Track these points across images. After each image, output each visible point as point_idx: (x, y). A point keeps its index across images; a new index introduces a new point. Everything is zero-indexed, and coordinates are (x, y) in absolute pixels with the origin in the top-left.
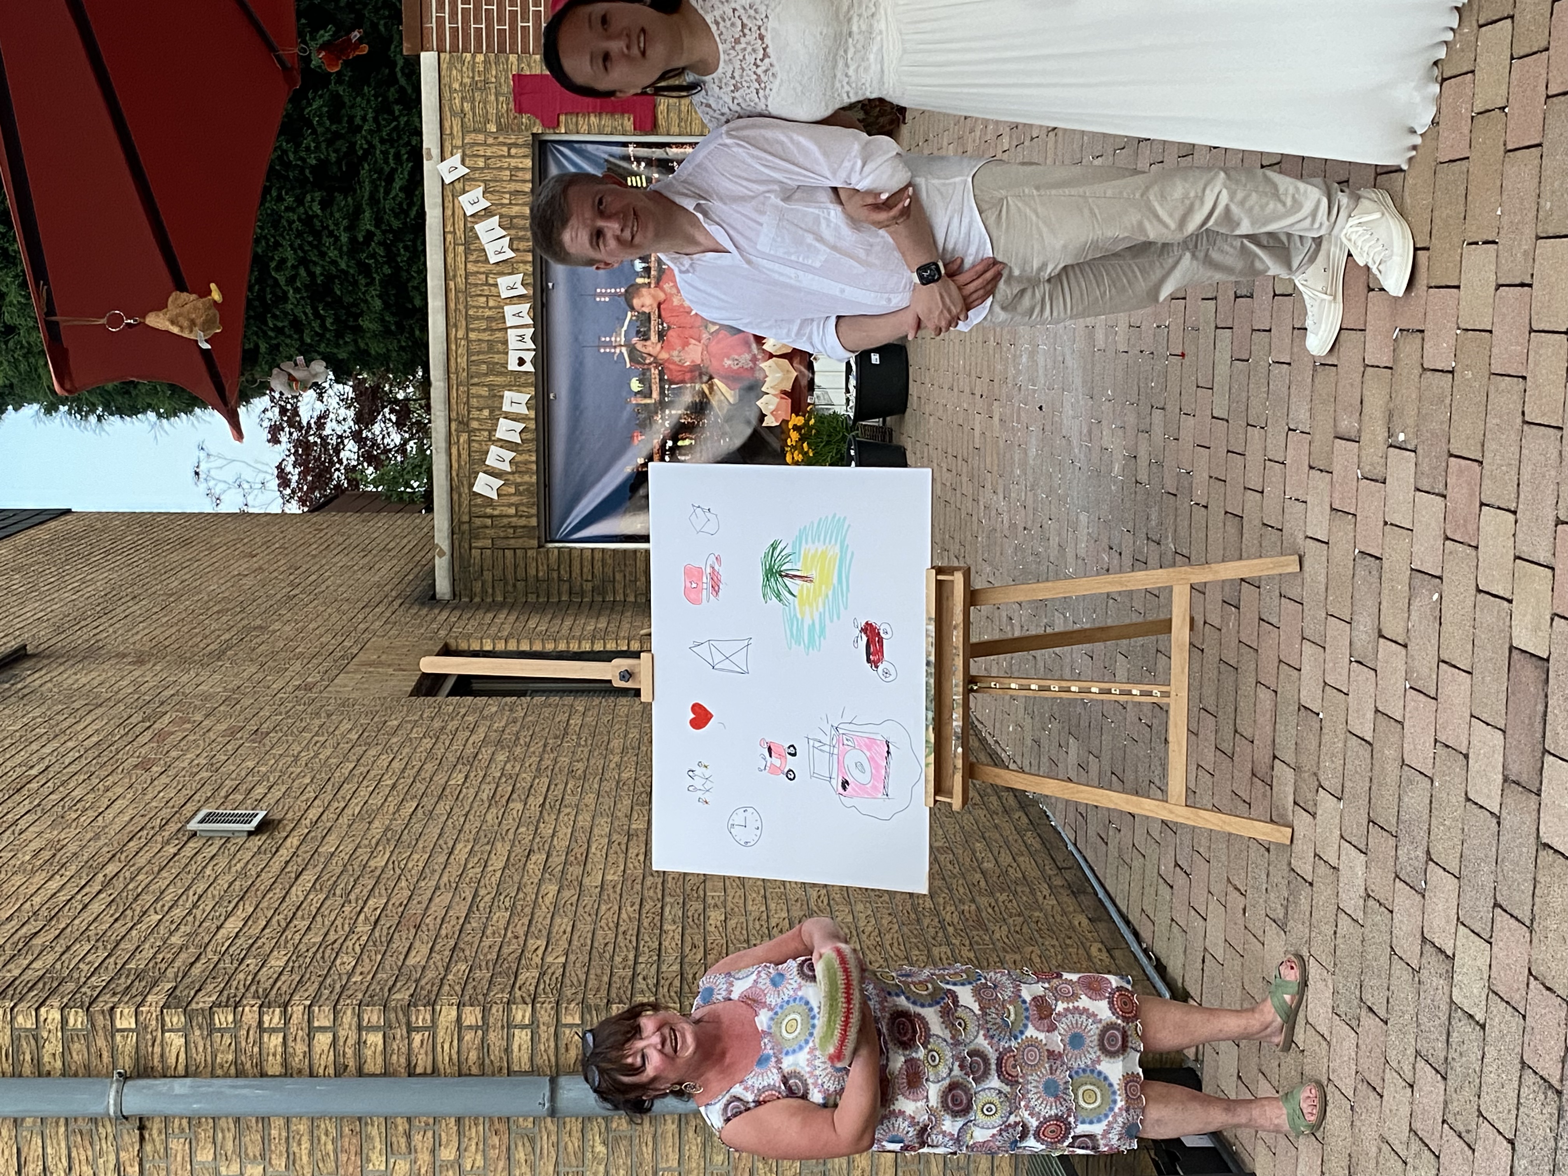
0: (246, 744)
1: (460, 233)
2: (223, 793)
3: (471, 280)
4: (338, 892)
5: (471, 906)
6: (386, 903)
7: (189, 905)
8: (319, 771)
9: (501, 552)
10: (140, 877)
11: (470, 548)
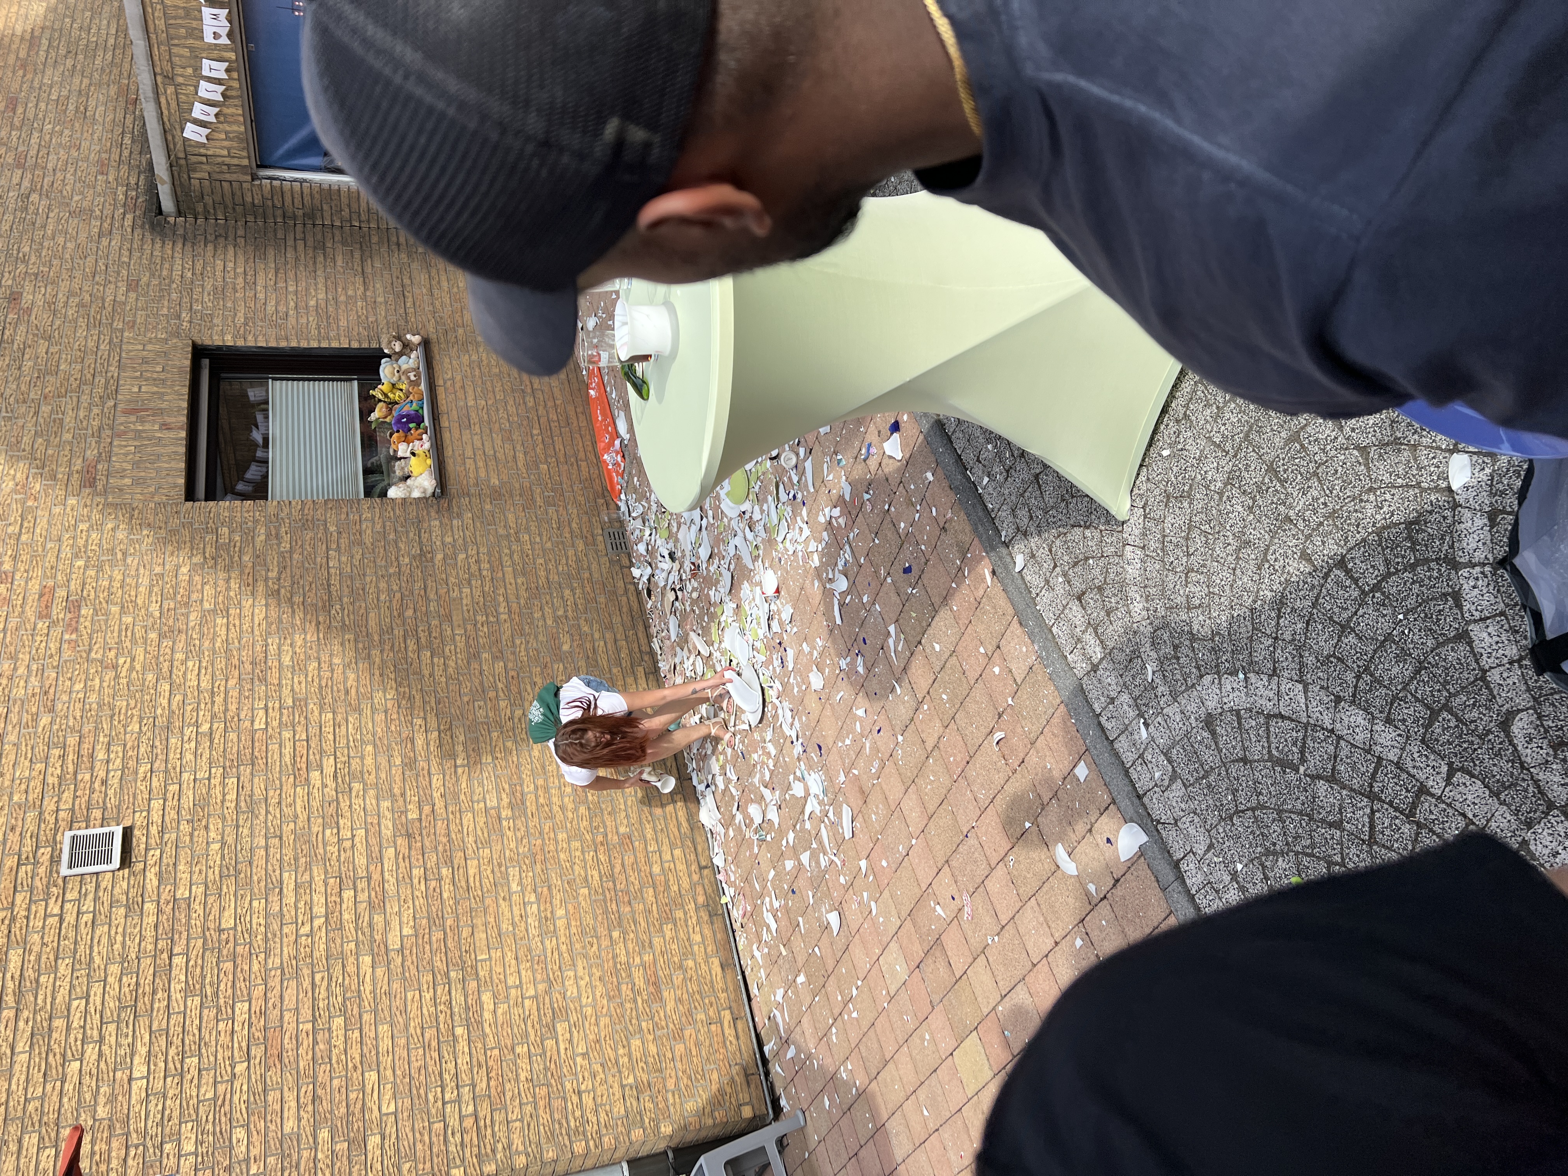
0: (66, 637)
2: (71, 769)
4: (209, 994)
5: (313, 1010)
6: (250, 1010)
7: (95, 1033)
8: (142, 702)
9: (218, 183)
10: (43, 979)
11: (190, 178)
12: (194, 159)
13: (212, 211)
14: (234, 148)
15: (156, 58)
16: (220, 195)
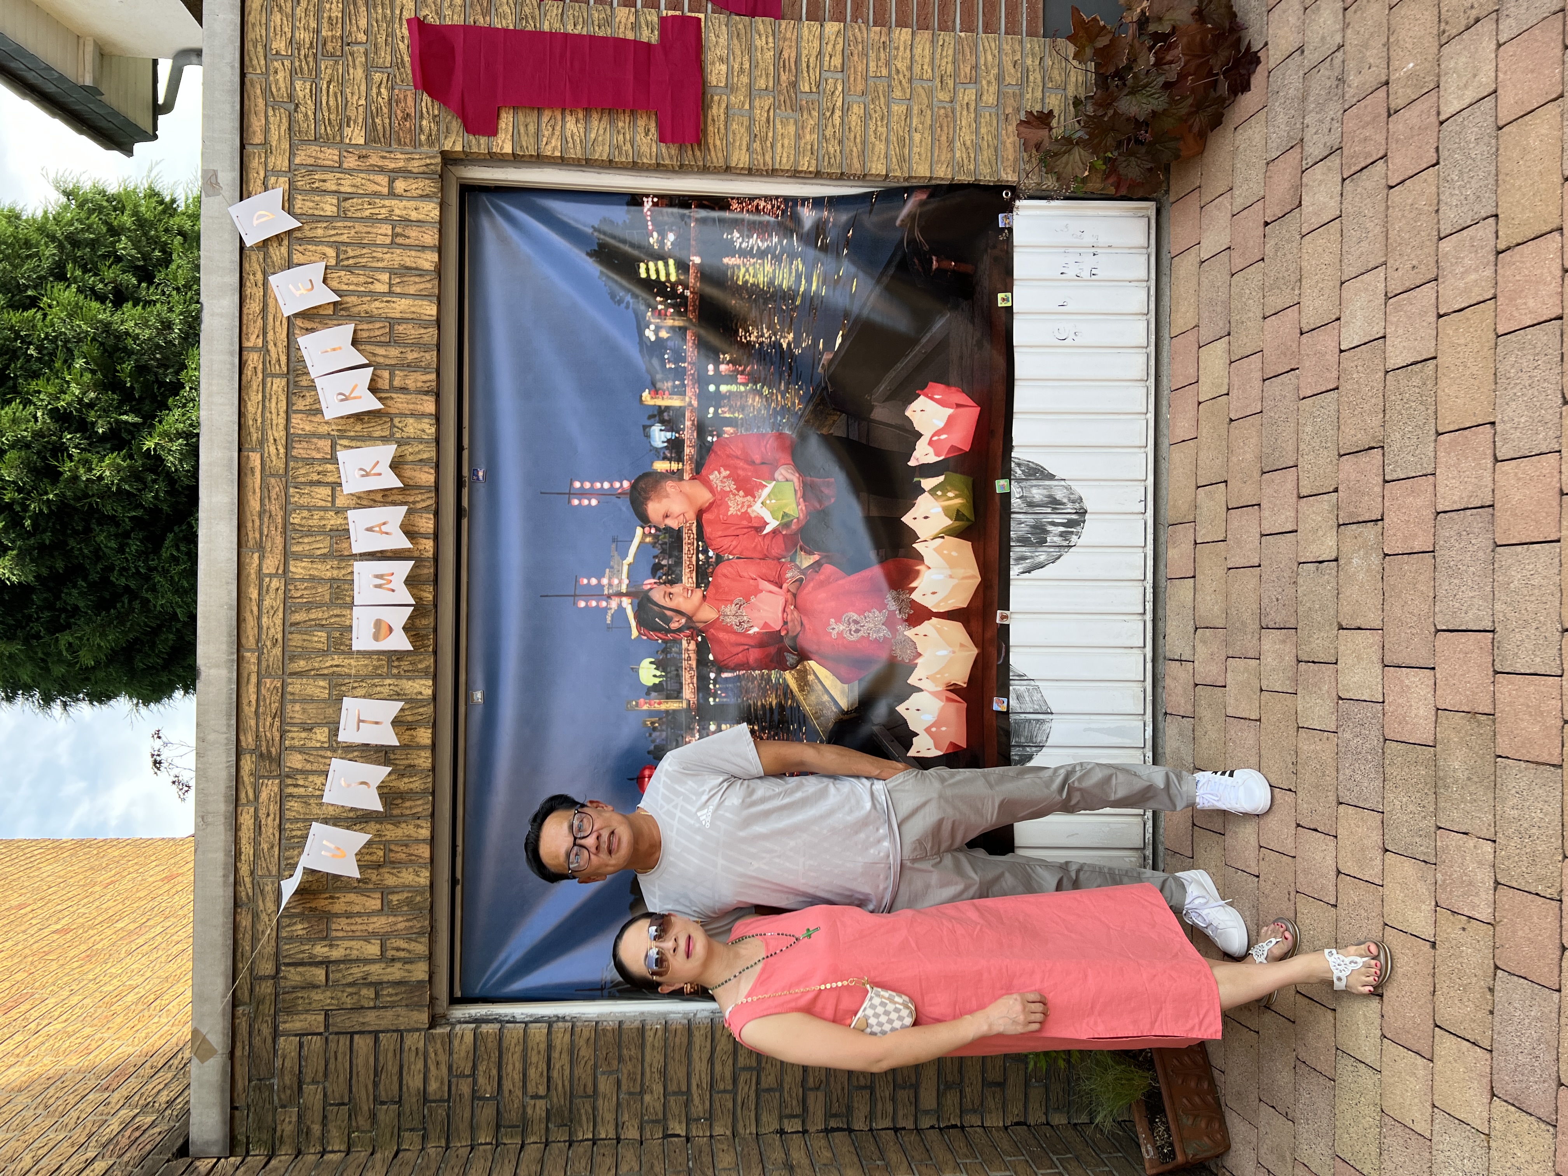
1: (278, 352)
3: (299, 450)
9: (344, 1041)
11: (276, 1034)
12: (293, 976)
13: (316, 1129)
14: (396, 934)
15: (249, 711)
16: (343, 1077)
